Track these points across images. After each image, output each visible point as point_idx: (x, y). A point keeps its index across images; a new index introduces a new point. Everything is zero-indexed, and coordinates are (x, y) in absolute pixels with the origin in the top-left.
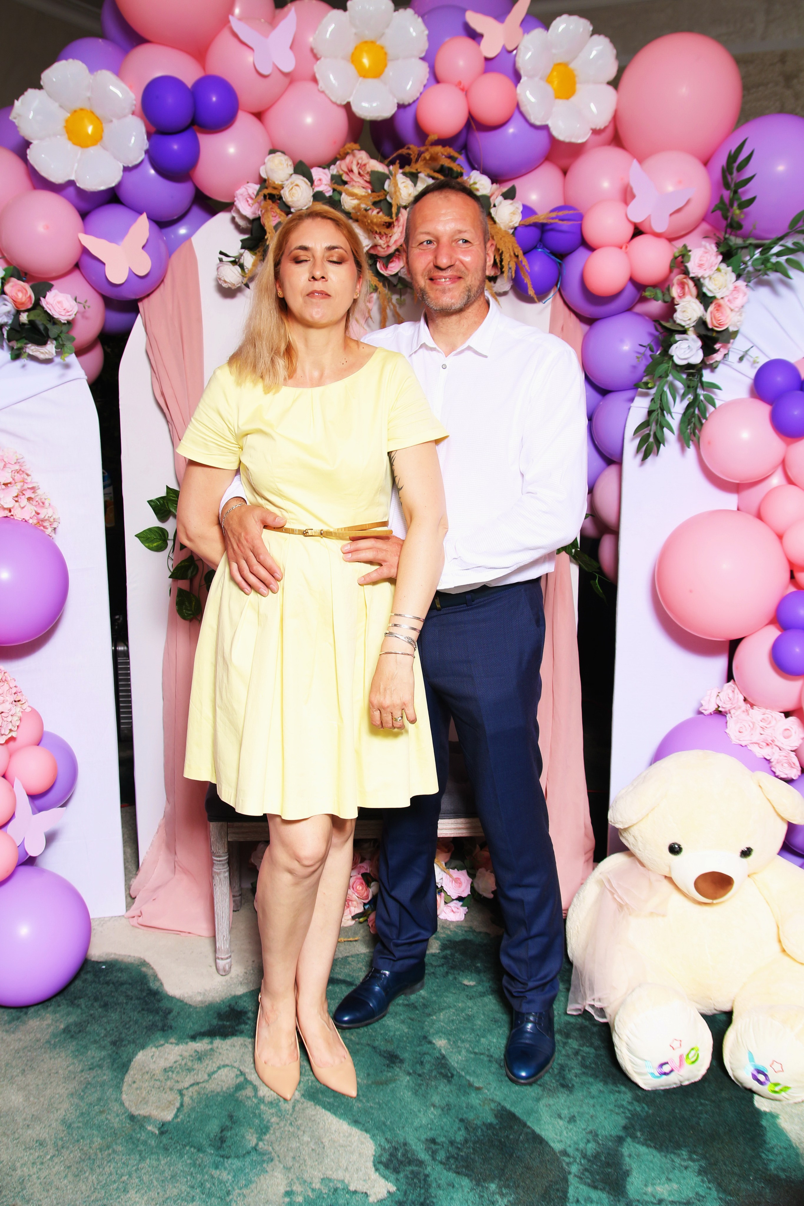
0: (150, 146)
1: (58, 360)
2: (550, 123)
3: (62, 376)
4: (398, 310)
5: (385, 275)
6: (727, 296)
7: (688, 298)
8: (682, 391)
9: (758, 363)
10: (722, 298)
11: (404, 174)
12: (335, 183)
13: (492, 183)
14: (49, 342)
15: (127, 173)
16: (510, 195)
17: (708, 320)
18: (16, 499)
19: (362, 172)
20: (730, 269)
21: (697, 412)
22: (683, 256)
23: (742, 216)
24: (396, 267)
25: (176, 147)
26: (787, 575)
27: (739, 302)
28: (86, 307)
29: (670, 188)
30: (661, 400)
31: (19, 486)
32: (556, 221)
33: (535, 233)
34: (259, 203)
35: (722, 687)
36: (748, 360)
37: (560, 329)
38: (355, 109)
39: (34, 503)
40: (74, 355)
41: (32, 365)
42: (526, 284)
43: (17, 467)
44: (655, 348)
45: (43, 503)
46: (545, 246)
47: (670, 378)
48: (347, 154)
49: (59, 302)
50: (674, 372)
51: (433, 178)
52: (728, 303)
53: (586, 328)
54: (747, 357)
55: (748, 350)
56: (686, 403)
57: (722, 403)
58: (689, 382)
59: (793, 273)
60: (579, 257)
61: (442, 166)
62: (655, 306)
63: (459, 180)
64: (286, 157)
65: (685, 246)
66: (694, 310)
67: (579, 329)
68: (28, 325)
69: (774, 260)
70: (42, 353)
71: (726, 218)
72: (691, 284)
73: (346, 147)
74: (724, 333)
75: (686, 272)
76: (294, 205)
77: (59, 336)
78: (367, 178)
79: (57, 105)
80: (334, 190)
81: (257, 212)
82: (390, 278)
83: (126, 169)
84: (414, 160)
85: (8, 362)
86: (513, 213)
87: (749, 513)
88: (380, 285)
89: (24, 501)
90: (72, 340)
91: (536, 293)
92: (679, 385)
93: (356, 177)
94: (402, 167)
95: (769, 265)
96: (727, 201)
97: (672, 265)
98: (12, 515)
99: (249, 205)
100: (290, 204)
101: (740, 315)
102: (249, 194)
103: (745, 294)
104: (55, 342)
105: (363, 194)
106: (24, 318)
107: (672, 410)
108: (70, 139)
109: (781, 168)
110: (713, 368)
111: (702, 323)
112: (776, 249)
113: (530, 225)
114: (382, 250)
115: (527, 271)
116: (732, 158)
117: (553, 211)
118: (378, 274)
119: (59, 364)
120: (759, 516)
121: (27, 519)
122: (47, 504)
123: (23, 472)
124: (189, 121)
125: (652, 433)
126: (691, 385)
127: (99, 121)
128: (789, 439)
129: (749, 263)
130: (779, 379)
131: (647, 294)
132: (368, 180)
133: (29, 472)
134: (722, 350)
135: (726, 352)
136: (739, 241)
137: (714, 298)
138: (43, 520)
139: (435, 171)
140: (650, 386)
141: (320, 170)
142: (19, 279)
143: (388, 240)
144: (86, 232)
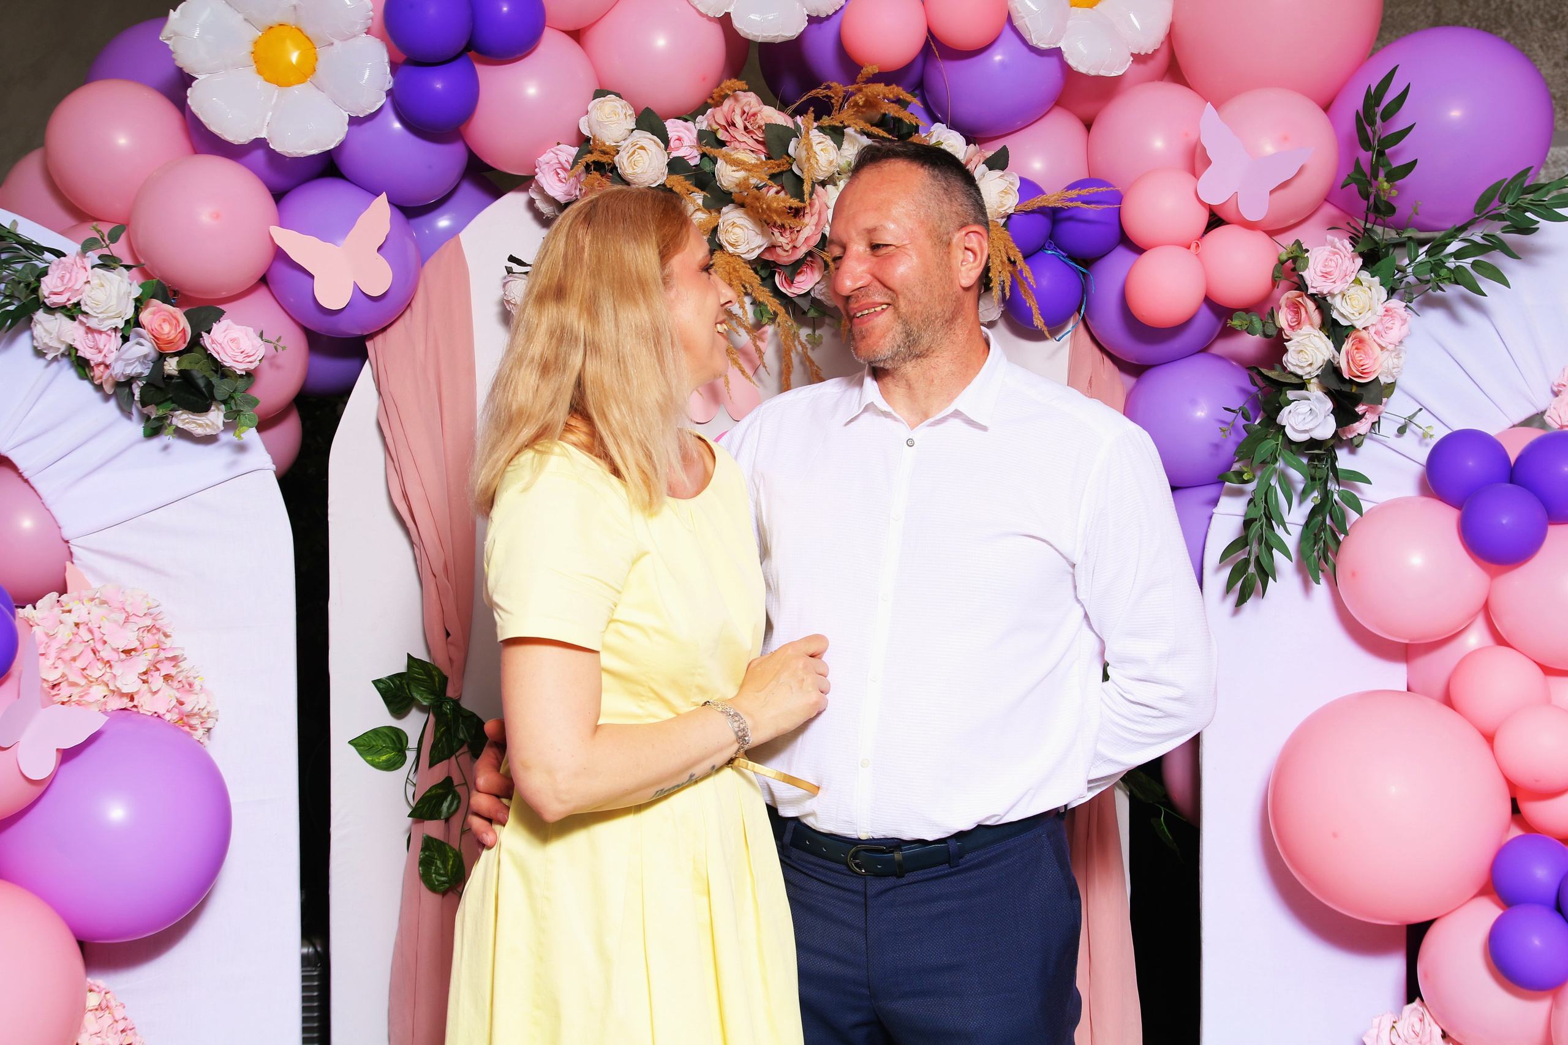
0: (395, 83)
1: (227, 437)
2: (1062, 45)
3: (233, 464)
4: (810, 353)
5: (789, 294)
6: (1373, 325)
7: (1306, 329)
8: (1300, 487)
9: (1431, 436)
10: (1364, 328)
11: (821, 129)
12: (706, 144)
13: (968, 144)
14: (213, 408)
15: (355, 128)
16: (999, 162)
17: (1343, 366)
18: (144, 677)
19: (750, 127)
20: (1377, 279)
21: (1328, 521)
22: (1295, 259)
23: (1394, 193)
24: (807, 282)
25: (439, 86)
26: (1507, 807)
27: (1394, 335)
28: (280, 349)
29: (1269, 149)
30: (1266, 502)
31: (150, 655)
32: (1079, 204)
33: (1041, 224)
34: (578, 177)
35: (1400, 1012)
36: (1414, 432)
37: (1087, 384)
38: (737, 24)
39: (176, 684)
40: (254, 430)
41: (181, 446)
42: (1030, 308)
43: (148, 622)
44: (1251, 416)
45: (191, 685)
46: (1058, 246)
47: (1280, 464)
48: (727, 96)
49: (233, 340)
50: (1287, 454)
51: (869, 135)
52: (1376, 337)
53: (1130, 381)
54: (1413, 426)
55: (1415, 415)
56: (1309, 505)
57: (1372, 505)
58: (1314, 470)
59: (1485, 284)
60: (1118, 262)
61: (884, 115)
62: (1248, 344)
63: (915, 139)
64: (624, 102)
65: (1298, 243)
66: (1317, 349)
67: (1121, 383)
68: (178, 378)
69: (1451, 263)
70: (200, 425)
71: (1367, 198)
72: (1311, 305)
73: (723, 86)
74: (1370, 386)
75: (1301, 286)
76: (636, 180)
77: (231, 397)
78: (760, 136)
79: (241, 17)
80: (703, 155)
81: (573, 192)
82: (797, 300)
83: (354, 121)
84: (836, 107)
85: (139, 441)
86: (1005, 192)
87: (1428, 694)
88: (781, 311)
89: (157, 682)
90: (253, 402)
91: (1046, 324)
92: (1296, 475)
93: (740, 134)
94: (817, 119)
95: (1443, 272)
96: (1366, 168)
97: (1277, 274)
98: (135, 706)
99: (560, 181)
100: (630, 178)
101: (1398, 356)
102: (560, 163)
103: (1404, 321)
104: (223, 407)
105: (754, 161)
106: (172, 366)
107: (1287, 519)
108: (259, 72)
109: (1455, 114)
110: (1353, 446)
111: (1332, 370)
112: (1454, 246)
113: (1033, 212)
114: (785, 254)
115: (1031, 287)
116: (1373, 99)
117: (1071, 187)
118: (777, 293)
119: (229, 444)
120: (1448, 700)
121: (161, 712)
122: (197, 687)
123: (158, 630)
124: (464, 43)
125: (1253, 558)
126: (1317, 476)
127: (310, 43)
128: (1494, 567)
129: (1409, 270)
130: (1472, 464)
131: (1236, 323)
132: (761, 139)
133: (168, 631)
134: (1367, 415)
135: (1376, 419)
136: (1392, 234)
137: (1353, 327)
138: (190, 715)
139: (872, 125)
140: (1245, 477)
141: (681, 122)
142: (164, 302)
143: (794, 237)
144: (282, 224)
